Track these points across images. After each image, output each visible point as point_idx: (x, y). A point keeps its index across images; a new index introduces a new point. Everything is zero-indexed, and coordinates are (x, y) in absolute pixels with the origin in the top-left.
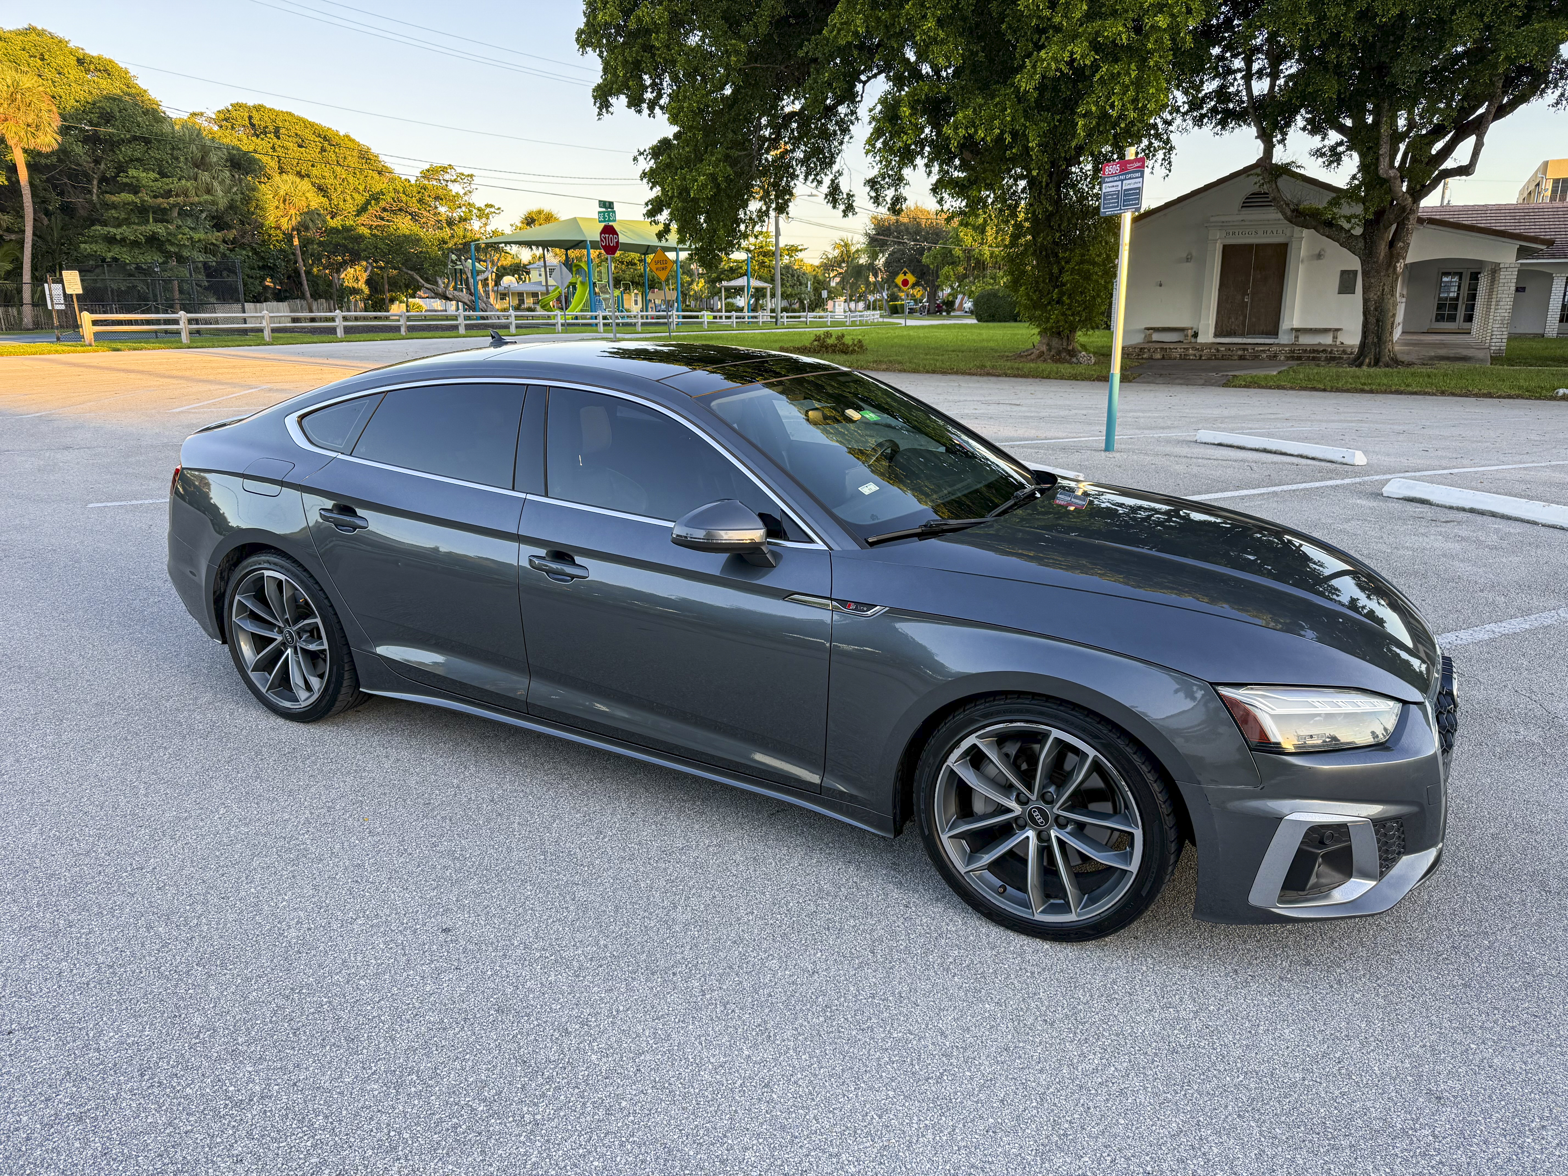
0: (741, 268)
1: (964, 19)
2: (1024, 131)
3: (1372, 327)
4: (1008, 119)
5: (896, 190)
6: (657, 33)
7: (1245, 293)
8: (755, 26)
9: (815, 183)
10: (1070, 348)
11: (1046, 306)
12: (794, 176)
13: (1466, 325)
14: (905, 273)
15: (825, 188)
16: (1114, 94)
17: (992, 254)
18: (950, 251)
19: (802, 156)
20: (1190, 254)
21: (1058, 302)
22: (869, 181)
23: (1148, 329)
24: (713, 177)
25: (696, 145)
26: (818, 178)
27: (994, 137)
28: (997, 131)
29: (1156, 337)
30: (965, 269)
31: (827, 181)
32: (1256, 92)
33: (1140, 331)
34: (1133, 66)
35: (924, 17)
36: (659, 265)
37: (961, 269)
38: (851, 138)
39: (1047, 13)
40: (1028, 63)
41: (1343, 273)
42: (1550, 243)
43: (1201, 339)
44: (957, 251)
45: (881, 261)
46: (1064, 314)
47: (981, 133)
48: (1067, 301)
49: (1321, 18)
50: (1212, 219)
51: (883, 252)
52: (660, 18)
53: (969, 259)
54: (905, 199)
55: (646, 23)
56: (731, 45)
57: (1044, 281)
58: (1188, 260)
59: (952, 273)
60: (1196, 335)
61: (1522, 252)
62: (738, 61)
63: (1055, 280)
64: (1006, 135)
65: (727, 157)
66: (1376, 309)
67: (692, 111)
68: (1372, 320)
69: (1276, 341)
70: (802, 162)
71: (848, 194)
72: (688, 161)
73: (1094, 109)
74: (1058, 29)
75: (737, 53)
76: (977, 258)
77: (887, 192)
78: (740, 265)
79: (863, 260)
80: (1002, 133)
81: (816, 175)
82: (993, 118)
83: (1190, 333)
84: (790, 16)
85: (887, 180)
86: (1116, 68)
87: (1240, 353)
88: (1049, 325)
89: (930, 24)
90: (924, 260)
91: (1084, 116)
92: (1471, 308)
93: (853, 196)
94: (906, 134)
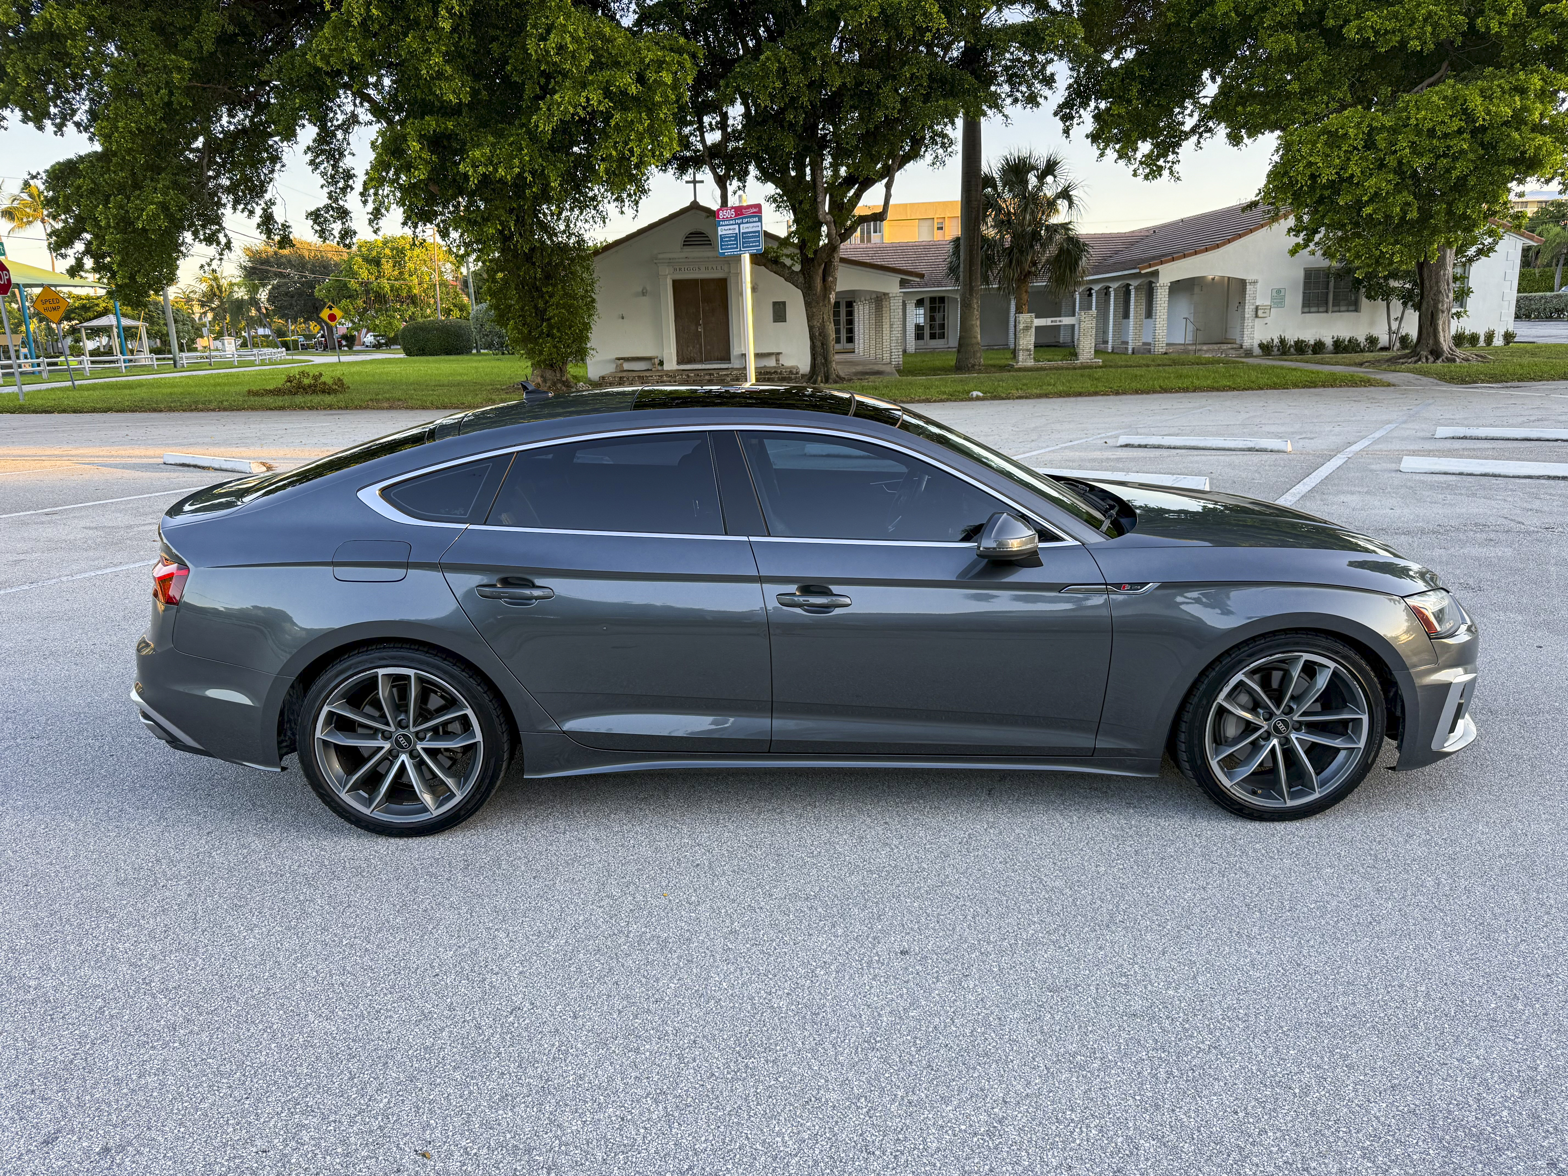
0: (97, 305)
1: (463, 57)
2: (543, 171)
3: (819, 350)
4: (527, 159)
5: (343, 223)
6: (74, 40)
7: (698, 324)
8: (198, 42)
9: (246, 213)
10: (564, 379)
11: (536, 339)
12: (219, 205)
13: (850, 346)
14: (330, 308)
15: (257, 219)
16: (630, 140)
17: (392, 287)
18: (345, 285)
19: (228, 183)
20: (644, 288)
21: (548, 336)
22: (311, 214)
23: (619, 359)
24: (164, 207)
25: (132, 170)
26: (249, 207)
27: (514, 175)
28: (517, 170)
29: (627, 366)
30: (364, 302)
31: (259, 211)
32: (709, 142)
33: (611, 361)
34: (643, 115)
35: (428, 50)
36: (48, 305)
37: (360, 303)
38: (283, 166)
39: (557, 59)
40: (542, 105)
41: (775, 304)
42: (922, 276)
43: (667, 367)
44: (353, 284)
45: (263, 295)
46: (555, 347)
47: (501, 172)
48: (558, 334)
49: (785, 84)
50: (660, 256)
51: (264, 286)
52: (77, 23)
53: (367, 292)
54: (355, 233)
55: (58, 26)
56: (171, 61)
57: (530, 316)
58: (644, 293)
59: (351, 307)
60: (661, 363)
61: (903, 283)
62: (183, 79)
63: (541, 314)
64: (526, 174)
65: (175, 184)
66: (820, 335)
67: (130, 132)
68: (818, 344)
69: (730, 366)
70: (228, 190)
71: (283, 225)
72: (121, 188)
73: (614, 153)
74: (565, 75)
75: (179, 69)
76: (377, 292)
77: (333, 226)
78: (96, 302)
79: (241, 293)
80: (523, 171)
81: (246, 204)
82: (512, 157)
83: (657, 361)
84: (238, 35)
85: (331, 213)
86: (630, 116)
87: (707, 377)
88: (542, 357)
89: (437, 59)
90: (316, 294)
91: (603, 160)
92: (850, 331)
93: (289, 227)
94: (416, 169)
